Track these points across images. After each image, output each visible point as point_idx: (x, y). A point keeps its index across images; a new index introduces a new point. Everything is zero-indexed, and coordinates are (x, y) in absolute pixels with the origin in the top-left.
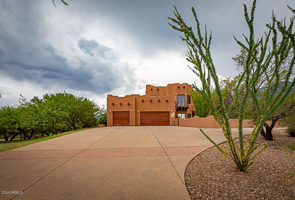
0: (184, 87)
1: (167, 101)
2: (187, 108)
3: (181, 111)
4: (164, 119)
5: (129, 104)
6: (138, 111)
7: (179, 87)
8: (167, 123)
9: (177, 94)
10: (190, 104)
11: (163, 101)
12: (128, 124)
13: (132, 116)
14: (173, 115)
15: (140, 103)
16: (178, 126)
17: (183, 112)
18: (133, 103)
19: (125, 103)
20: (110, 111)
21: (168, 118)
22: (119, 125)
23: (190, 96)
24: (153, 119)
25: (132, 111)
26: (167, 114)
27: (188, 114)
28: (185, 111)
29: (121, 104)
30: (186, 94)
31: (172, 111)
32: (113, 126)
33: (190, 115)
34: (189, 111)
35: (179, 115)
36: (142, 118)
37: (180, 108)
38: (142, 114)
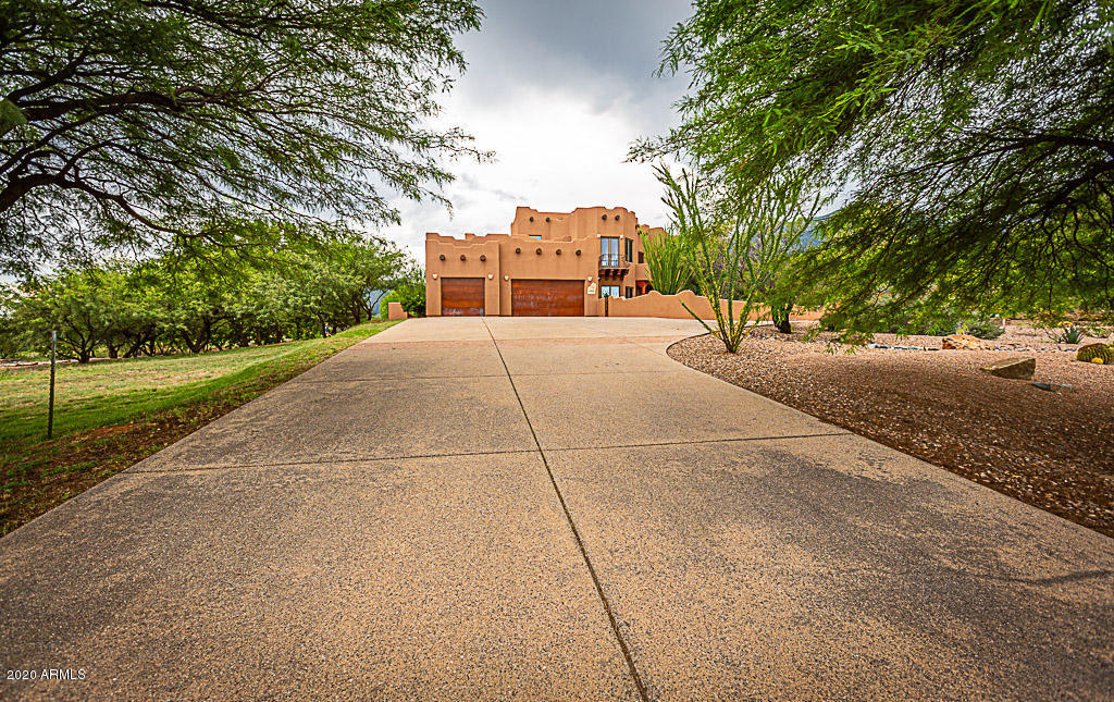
0: (617, 218)
1: (578, 253)
2: (624, 272)
3: (610, 279)
4: (572, 298)
5: (483, 259)
6: (507, 278)
7: (604, 218)
8: (577, 309)
9: (599, 236)
10: (631, 261)
11: (568, 251)
12: (481, 311)
13: (491, 291)
14: (591, 289)
15: (511, 257)
16: (607, 315)
17: (614, 283)
18: (493, 257)
19: (474, 257)
20: (435, 276)
21: (580, 297)
22: (458, 313)
23: (631, 242)
24: (544, 298)
25: (490, 277)
26: (579, 286)
27: (627, 288)
28: (618, 279)
29: (463, 259)
30: (622, 236)
31: (590, 279)
32: (443, 315)
33: (631, 289)
34: (629, 281)
35: (605, 290)
36: (516, 297)
37: (608, 271)
38: (516, 286)
